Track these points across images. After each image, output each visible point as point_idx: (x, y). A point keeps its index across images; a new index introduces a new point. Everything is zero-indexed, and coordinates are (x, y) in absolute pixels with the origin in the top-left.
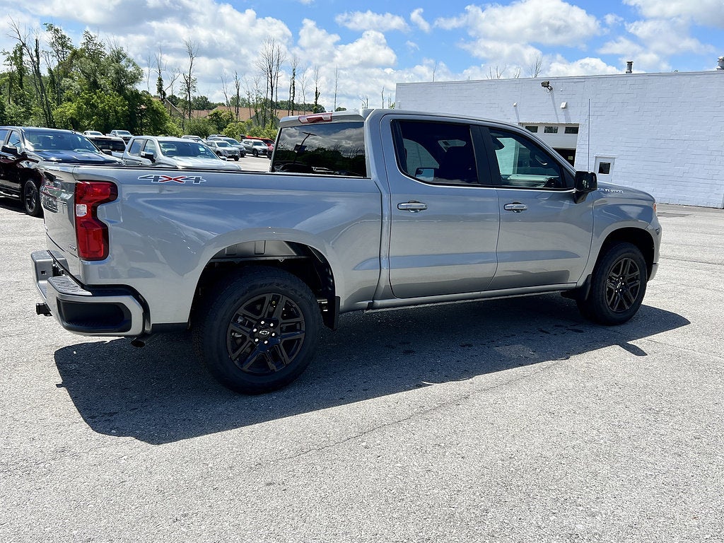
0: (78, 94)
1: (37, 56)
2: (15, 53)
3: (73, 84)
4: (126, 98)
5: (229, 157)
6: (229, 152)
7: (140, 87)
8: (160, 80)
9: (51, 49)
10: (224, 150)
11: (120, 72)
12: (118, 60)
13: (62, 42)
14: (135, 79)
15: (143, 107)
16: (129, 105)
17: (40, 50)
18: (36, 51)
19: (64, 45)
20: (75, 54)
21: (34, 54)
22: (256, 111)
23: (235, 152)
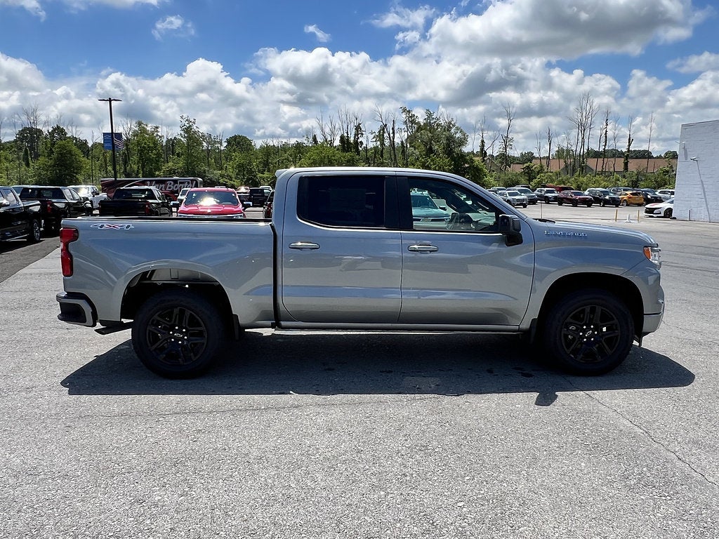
0: (418, 159)
1: (393, 133)
2: (379, 132)
3: (415, 152)
4: (453, 159)
5: (518, 205)
6: (518, 200)
7: (466, 149)
8: (483, 141)
9: (404, 126)
10: (513, 199)
11: (450, 139)
12: (449, 128)
13: (412, 120)
14: (462, 142)
15: (467, 165)
16: (455, 165)
17: (396, 128)
18: (393, 129)
19: (413, 122)
20: (420, 128)
21: (391, 131)
22: (565, 162)
23: (523, 200)
